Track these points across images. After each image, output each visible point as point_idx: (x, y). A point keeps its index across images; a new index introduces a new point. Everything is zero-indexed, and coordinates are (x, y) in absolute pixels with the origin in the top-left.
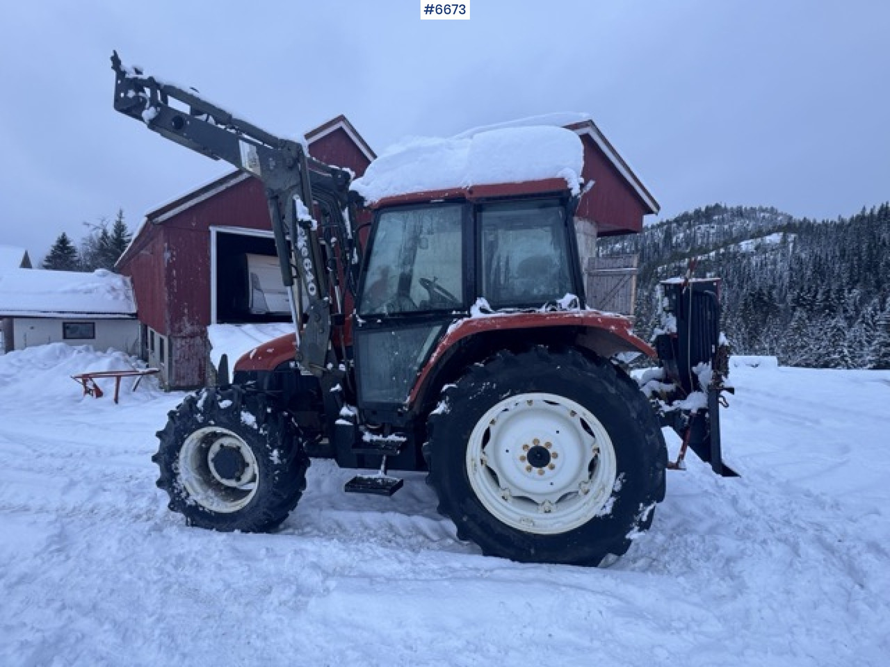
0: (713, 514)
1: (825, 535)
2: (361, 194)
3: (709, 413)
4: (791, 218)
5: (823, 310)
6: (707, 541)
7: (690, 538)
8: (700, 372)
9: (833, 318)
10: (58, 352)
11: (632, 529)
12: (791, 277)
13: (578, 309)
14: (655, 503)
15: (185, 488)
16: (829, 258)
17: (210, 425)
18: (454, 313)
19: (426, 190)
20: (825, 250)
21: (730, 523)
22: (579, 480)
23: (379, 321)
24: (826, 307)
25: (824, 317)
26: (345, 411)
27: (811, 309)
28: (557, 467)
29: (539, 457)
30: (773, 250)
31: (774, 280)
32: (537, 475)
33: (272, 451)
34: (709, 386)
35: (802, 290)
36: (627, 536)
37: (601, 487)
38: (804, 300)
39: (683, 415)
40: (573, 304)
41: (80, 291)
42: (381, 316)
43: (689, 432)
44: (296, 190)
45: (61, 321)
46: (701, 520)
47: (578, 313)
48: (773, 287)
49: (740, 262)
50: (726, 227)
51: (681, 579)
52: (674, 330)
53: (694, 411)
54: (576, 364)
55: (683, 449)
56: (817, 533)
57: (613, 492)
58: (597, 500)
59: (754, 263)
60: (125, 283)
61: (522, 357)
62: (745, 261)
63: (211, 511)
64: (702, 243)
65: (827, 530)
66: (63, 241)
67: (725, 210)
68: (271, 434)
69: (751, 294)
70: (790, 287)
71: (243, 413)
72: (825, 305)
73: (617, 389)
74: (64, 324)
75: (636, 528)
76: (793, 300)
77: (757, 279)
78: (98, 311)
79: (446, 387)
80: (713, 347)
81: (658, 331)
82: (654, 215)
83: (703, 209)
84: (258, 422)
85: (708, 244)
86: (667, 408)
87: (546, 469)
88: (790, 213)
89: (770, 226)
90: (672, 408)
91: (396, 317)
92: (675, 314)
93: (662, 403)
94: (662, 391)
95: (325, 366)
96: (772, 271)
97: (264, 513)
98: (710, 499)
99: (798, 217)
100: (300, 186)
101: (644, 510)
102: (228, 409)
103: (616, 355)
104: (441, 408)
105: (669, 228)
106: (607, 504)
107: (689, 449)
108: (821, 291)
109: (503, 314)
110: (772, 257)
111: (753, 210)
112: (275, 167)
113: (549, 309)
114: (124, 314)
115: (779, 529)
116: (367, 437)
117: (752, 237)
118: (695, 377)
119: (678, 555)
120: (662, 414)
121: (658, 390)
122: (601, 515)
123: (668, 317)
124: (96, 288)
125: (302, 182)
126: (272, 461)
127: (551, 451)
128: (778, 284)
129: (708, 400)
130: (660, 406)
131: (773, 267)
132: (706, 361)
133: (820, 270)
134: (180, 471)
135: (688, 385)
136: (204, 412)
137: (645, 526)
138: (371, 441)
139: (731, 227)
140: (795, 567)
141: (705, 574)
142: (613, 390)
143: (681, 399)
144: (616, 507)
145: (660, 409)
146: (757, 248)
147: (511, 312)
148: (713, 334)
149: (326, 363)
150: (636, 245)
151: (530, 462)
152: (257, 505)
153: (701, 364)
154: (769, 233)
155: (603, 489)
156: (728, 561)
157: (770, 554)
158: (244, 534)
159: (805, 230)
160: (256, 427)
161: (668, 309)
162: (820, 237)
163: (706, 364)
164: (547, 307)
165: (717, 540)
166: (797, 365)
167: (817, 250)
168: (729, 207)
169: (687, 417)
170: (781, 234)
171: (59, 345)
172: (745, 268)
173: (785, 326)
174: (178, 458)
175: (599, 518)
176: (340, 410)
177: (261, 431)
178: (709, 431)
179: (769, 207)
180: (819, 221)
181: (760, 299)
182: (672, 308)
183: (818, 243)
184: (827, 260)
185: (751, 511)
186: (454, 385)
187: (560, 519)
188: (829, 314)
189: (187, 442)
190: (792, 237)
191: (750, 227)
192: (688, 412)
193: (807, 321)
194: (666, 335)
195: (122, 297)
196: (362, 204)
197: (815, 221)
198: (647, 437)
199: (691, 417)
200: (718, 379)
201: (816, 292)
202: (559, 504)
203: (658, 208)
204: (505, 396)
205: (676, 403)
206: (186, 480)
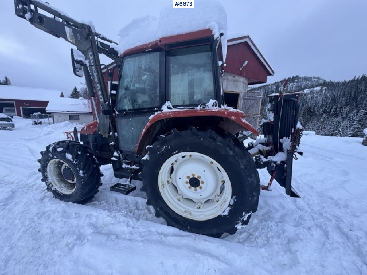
0: (283, 208)
1: (342, 225)
2: (116, 49)
3: (287, 165)
4: (325, 81)
5: (333, 115)
6: (279, 226)
7: (270, 224)
8: (284, 142)
9: (337, 118)
10: (67, 125)
11: (238, 223)
12: (323, 102)
13: (217, 107)
14: (251, 212)
15: (51, 183)
16: (338, 96)
17: (55, 158)
18: (156, 109)
19: (142, 44)
20: (337, 93)
21: (292, 214)
22: (215, 194)
23: (124, 113)
24: (335, 114)
25: (334, 117)
26: (115, 154)
27: (329, 115)
28: (203, 188)
29: (194, 182)
30: (317, 93)
31: (316, 104)
32: (194, 191)
33: (79, 171)
34: (288, 150)
35: (326, 107)
36: (236, 227)
37: (224, 201)
38: (327, 111)
39: (272, 164)
40: (214, 105)
41: (74, 105)
42: (125, 111)
43: (275, 172)
44: (90, 50)
45: (68, 115)
46: (277, 211)
47: (216, 109)
48: (315, 106)
49: (304, 97)
50: (300, 84)
51: (263, 250)
52: (272, 120)
53: (279, 162)
54: (211, 137)
55: (271, 180)
56: (337, 223)
57: (229, 204)
58: (222, 207)
59: (309, 97)
60: (89, 102)
61: (184, 133)
62: (305, 97)
63: (61, 193)
64: (290, 90)
65: (342, 222)
66: (75, 89)
67: (300, 78)
68: (79, 164)
69: (306, 109)
70: (322, 106)
71: (66, 154)
72: (335, 113)
73: (234, 152)
74: (69, 115)
75: (241, 223)
76: (322, 111)
77: (309, 103)
78: (79, 111)
79: (147, 147)
80: (293, 129)
81: (264, 121)
82: (271, 76)
83: (292, 78)
84: (72, 158)
85: (292, 90)
86: (264, 160)
87: (198, 188)
88: (325, 79)
89: (317, 84)
90: (267, 160)
91: (131, 111)
92: (273, 112)
93: (262, 157)
94: (263, 150)
95: (109, 134)
96: (315, 101)
97: (80, 196)
98: (283, 199)
99: (328, 80)
100: (91, 48)
101: (245, 215)
102: (61, 152)
103: (242, 132)
104: (146, 157)
105: (278, 85)
106: (226, 210)
107: (274, 180)
108: (333, 108)
109: (178, 110)
110: (316, 95)
111: (311, 78)
112: (80, 39)
113: (202, 107)
114: (88, 112)
115: (317, 219)
116: (124, 166)
117: (309, 88)
118: (281, 144)
119: (263, 233)
120: (261, 162)
121: (262, 149)
122: (223, 215)
123: (270, 113)
124: (79, 104)
125: (92, 45)
126: (80, 175)
127: (200, 180)
128: (317, 105)
129: (287, 158)
130: (261, 159)
131: (316, 99)
132: (288, 136)
133: (334, 100)
134: (48, 176)
135: (277, 148)
136: (52, 152)
137: (245, 223)
138: (126, 167)
139: (301, 84)
140: (326, 246)
141: (276, 248)
142: (231, 153)
143: (272, 155)
144: (230, 212)
145: (261, 160)
146: (310, 92)
147: (183, 109)
148: (294, 123)
149: (110, 132)
150: (265, 91)
151: (190, 184)
152: (77, 193)
153: (285, 138)
154: (316, 86)
155: (225, 202)
156: (290, 241)
157: (312, 236)
158: (74, 204)
159: (330, 85)
160: (72, 160)
161: (270, 109)
162: (336, 88)
163: (287, 138)
164: (201, 106)
165: (284, 226)
166: (322, 135)
167: (334, 93)
168: (301, 77)
169: (275, 165)
170: (321, 87)
171: (67, 122)
172: (305, 100)
173: (318, 120)
174: (46, 171)
175: (222, 216)
176: (113, 153)
177: (74, 162)
178: (285, 174)
179: (317, 77)
180: (336, 82)
181: (310, 110)
182: (272, 109)
183: (335, 90)
184: (337, 96)
185: (303, 206)
186: (151, 146)
187: (203, 213)
188: (336, 117)
189: (49, 165)
190: (325, 88)
191: (309, 84)
192: (275, 162)
193: (327, 119)
194: (268, 123)
195: (87, 107)
196: (117, 55)
197: (334, 82)
198: (249, 179)
199: (277, 165)
200: (294, 148)
201: (332, 108)
202: (205, 204)
203: (274, 73)
204: (175, 152)
205: (269, 157)
206: (51, 180)
